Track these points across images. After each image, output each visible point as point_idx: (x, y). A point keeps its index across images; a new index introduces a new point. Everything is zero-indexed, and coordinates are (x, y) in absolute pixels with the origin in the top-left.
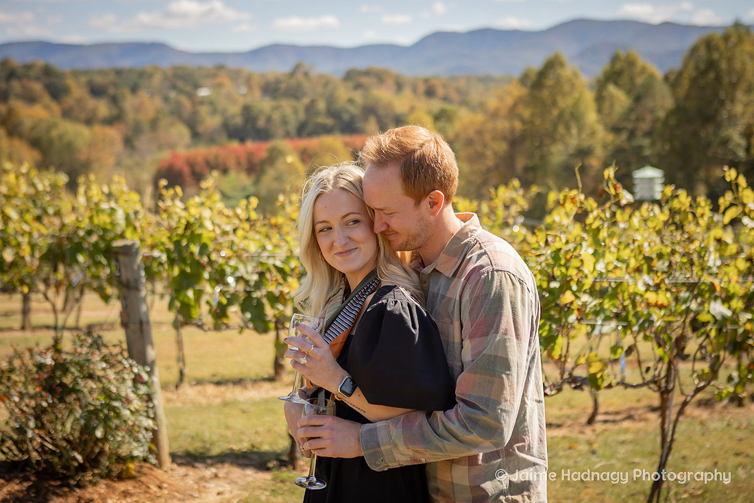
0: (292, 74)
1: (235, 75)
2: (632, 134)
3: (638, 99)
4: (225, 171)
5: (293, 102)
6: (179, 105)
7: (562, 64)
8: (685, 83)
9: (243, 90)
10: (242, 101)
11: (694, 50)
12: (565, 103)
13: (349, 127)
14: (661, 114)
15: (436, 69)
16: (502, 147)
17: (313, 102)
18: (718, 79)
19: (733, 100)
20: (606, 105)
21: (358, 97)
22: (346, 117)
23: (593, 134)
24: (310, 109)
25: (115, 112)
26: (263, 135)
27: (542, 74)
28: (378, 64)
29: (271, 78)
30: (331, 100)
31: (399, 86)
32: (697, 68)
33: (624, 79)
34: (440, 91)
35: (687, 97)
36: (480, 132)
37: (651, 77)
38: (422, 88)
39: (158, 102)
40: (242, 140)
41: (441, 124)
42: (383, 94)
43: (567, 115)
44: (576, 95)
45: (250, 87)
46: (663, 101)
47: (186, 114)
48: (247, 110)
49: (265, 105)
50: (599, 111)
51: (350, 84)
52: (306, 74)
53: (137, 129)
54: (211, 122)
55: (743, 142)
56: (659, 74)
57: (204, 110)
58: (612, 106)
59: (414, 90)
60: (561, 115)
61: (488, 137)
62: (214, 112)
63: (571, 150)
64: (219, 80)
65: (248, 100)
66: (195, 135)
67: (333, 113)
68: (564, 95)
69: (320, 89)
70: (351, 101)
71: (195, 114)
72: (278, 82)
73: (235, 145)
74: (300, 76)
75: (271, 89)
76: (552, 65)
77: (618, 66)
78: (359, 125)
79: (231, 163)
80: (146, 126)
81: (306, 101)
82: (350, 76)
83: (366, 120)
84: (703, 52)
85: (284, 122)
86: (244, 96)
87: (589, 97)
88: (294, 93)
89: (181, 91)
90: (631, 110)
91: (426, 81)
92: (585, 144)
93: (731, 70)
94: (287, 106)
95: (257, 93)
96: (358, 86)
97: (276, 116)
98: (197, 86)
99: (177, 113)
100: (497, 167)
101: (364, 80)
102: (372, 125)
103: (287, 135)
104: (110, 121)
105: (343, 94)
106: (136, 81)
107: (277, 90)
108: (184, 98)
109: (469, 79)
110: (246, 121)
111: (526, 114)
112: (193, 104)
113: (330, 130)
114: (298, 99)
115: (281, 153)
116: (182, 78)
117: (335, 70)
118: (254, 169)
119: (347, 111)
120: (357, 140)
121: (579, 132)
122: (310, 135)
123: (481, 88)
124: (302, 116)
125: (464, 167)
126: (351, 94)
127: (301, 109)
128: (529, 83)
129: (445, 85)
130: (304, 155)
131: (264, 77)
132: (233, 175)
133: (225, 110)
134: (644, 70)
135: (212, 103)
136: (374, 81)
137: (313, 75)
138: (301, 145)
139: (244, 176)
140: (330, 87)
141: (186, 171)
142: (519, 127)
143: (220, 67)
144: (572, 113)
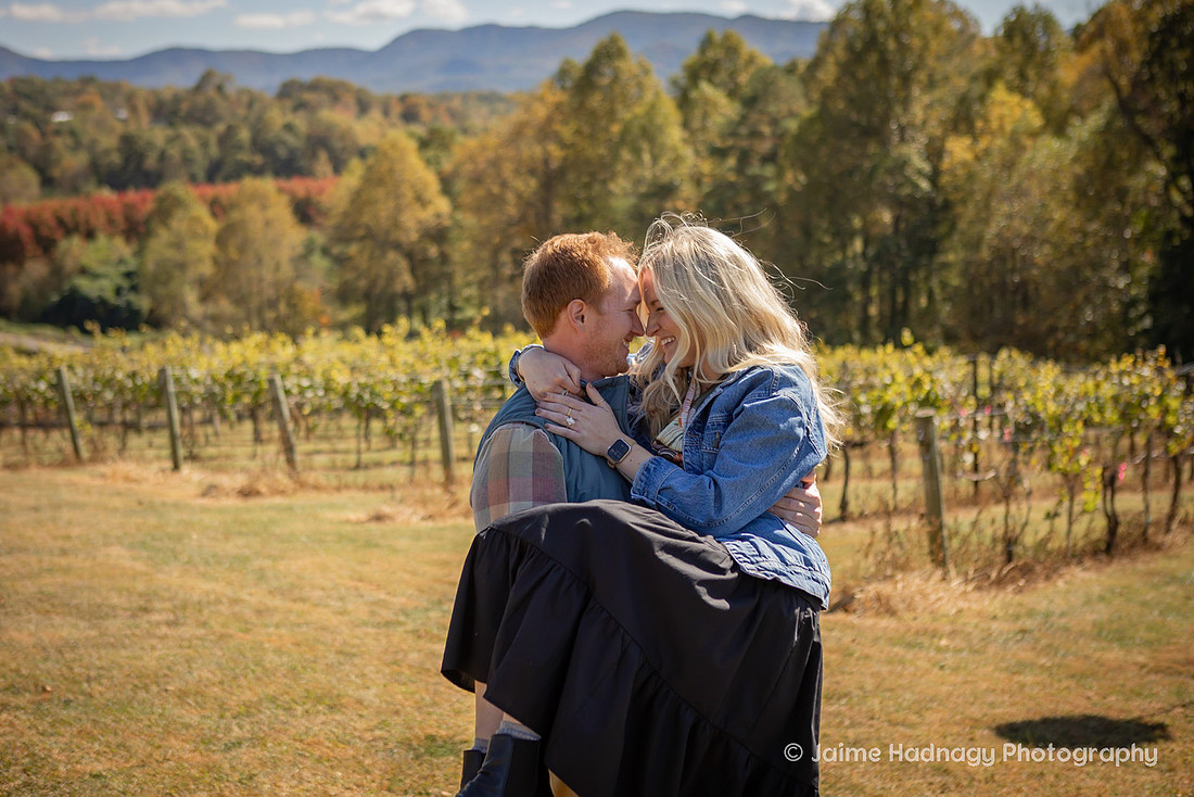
0: (198, 88)
1: (111, 92)
2: (744, 158)
3: (750, 103)
4: (90, 235)
5: (200, 130)
6: (22, 134)
7: (620, 53)
9: (124, 114)
10: (119, 128)
12: (630, 113)
13: (286, 166)
14: (791, 125)
15: (422, 86)
16: (529, 185)
17: (231, 131)
19: (906, 101)
20: (698, 113)
21: (300, 122)
22: (282, 152)
23: (677, 161)
24: (226, 139)
26: (151, 180)
27: (592, 69)
28: (330, 74)
29: (167, 95)
30: (258, 128)
31: (363, 107)
33: (722, 76)
34: (425, 114)
36: (495, 163)
37: (765, 70)
38: (397, 110)
40: (121, 188)
41: (431, 153)
42: (338, 117)
43: (636, 131)
44: (649, 97)
45: (133, 109)
47: (31, 151)
48: (127, 141)
49: (158, 135)
50: (686, 125)
51: (289, 104)
52: (220, 89)
54: (74, 162)
57: (59, 143)
58: (705, 115)
59: (386, 112)
60: (625, 131)
61: (507, 170)
62: (77, 146)
63: (642, 188)
64: (84, 98)
65: (132, 128)
66: (48, 182)
67: (261, 145)
68: (628, 102)
69: (242, 111)
70: (289, 127)
71: (46, 148)
72: (177, 99)
73: (107, 194)
74: (211, 92)
75: (165, 111)
76: (608, 53)
77: (711, 54)
78: (303, 163)
79: (100, 222)
81: (221, 128)
82: (287, 91)
83: (314, 155)
85: (187, 160)
86: (124, 121)
88: (202, 117)
89: (26, 116)
90: (740, 121)
91: (403, 98)
92: (665, 179)
94: (190, 135)
95: (145, 119)
96: (300, 106)
97: (174, 152)
98: (52, 109)
99: (18, 149)
100: (522, 218)
101: (308, 96)
102: (323, 165)
103: (193, 179)
105: (277, 117)
107: (175, 113)
108: (28, 126)
109: (465, 97)
110: (127, 160)
111: (567, 132)
112: (43, 134)
113: (258, 172)
114: (208, 124)
115: (178, 203)
116: (27, 97)
117: (265, 84)
118: (136, 230)
119: (283, 143)
120: (299, 186)
121: (655, 159)
122: (227, 179)
123: (484, 110)
124: (214, 151)
125: (468, 220)
126: (290, 118)
127: (213, 140)
128: (569, 84)
129: (431, 106)
130: (216, 208)
131: (155, 93)
132: (102, 240)
133: (94, 143)
134: (751, 60)
135: (73, 133)
136: (324, 97)
137: (231, 90)
138: (211, 191)
139: (119, 242)
140: (257, 107)
141: (26, 232)
142: (556, 152)
143: (87, 79)
144: (643, 129)
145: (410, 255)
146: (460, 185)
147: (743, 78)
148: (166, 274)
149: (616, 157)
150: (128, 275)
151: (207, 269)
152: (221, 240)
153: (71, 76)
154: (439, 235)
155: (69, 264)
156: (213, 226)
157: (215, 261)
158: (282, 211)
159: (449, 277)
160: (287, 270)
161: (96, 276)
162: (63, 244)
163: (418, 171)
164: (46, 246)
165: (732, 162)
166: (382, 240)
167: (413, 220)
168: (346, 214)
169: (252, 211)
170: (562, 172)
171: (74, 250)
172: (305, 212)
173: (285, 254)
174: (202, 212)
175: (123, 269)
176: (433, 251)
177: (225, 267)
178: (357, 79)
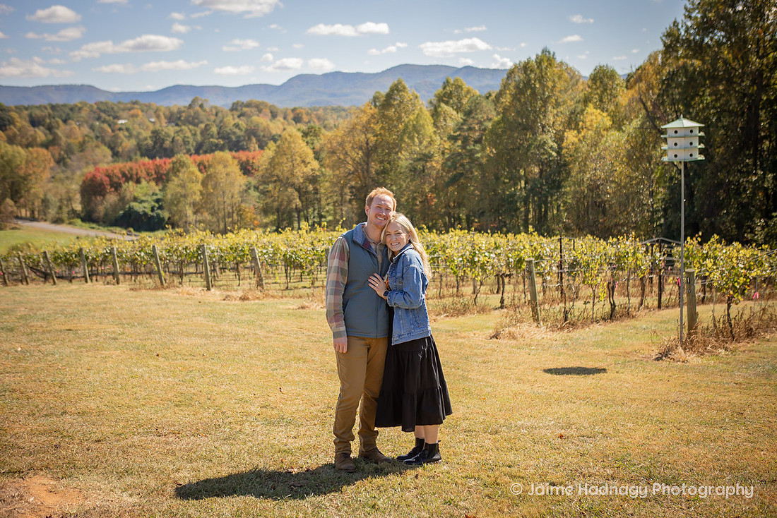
0: (190, 106)
1: (146, 109)
2: (466, 141)
3: (468, 113)
4: (138, 181)
5: (192, 127)
6: (103, 130)
7: (403, 89)
8: (507, 100)
9: (153, 119)
10: (151, 127)
12: (409, 119)
13: (236, 146)
14: (489, 125)
15: (303, 104)
16: (359, 154)
17: (207, 128)
18: (534, 94)
20: (441, 118)
21: (242, 123)
22: (234, 138)
23: (431, 142)
24: (205, 132)
25: (51, 137)
26: (169, 153)
27: (389, 96)
28: (257, 98)
29: (175, 110)
30: (221, 126)
31: (274, 115)
33: (454, 100)
34: (305, 119)
36: (341, 144)
37: (475, 96)
38: (291, 116)
39: (86, 130)
40: (152, 157)
41: (308, 139)
42: (262, 121)
43: (411, 128)
44: (417, 112)
45: (158, 117)
46: (489, 115)
47: (107, 139)
48: (155, 133)
49: (171, 130)
50: (435, 125)
51: (236, 114)
52: (201, 106)
53: (69, 151)
54: (128, 144)
57: (121, 134)
58: (445, 119)
59: (285, 118)
60: (406, 126)
61: (348, 147)
62: (130, 136)
63: (415, 156)
64: (133, 112)
65: (158, 127)
66: (116, 154)
67: (221, 135)
68: (407, 112)
69: (213, 118)
70: (237, 126)
71: (116, 137)
72: (180, 112)
73: (146, 160)
74: (197, 108)
75: (174, 118)
76: (396, 89)
77: (448, 89)
78: (244, 144)
79: (143, 174)
80: (76, 148)
81: (202, 126)
82: (234, 108)
83: (250, 139)
85: (185, 143)
86: (154, 123)
87: (427, 113)
88: (193, 121)
89: (104, 121)
90: (463, 122)
91: (294, 110)
92: (426, 152)
94: (187, 130)
95: (164, 121)
96: (242, 115)
97: (179, 139)
98: (117, 118)
99: (100, 138)
101: (245, 109)
102: (254, 145)
103: (188, 151)
104: (46, 145)
105: (231, 120)
106: (68, 114)
107: (179, 119)
108: (105, 126)
109: (325, 109)
110: (155, 143)
111: (377, 128)
112: (113, 131)
113: (222, 149)
114: (196, 125)
115: (183, 164)
116: (104, 111)
117: (224, 103)
118: (161, 178)
119: (234, 133)
120: (243, 155)
121: (421, 143)
122: (205, 152)
123: (335, 116)
124: (199, 138)
125: (328, 172)
126: (237, 120)
127: (198, 133)
128: (378, 104)
129: (308, 114)
130: (202, 167)
131: (168, 108)
132: (144, 183)
133: (139, 134)
134: (468, 92)
135: (128, 129)
136: (254, 110)
137: (207, 107)
138: (199, 158)
139: (153, 184)
140: (220, 114)
141: (106, 180)
142: (372, 139)
143: (134, 102)
144: (414, 126)
145: (298, 190)
146: (323, 155)
147: (465, 101)
148: (177, 200)
149: (402, 140)
150: (157, 201)
151: (197, 198)
152: (204, 184)
153: (126, 100)
154: (313, 180)
155: (128, 196)
156: (201, 176)
157: (202, 194)
158: (235, 169)
159: (319, 201)
160: (237, 198)
161: (142, 202)
162: (125, 186)
163: (302, 148)
164: (117, 186)
165: (459, 143)
166: (285, 183)
167: (301, 172)
168: (267, 169)
169: (220, 168)
170: (375, 147)
171: (130, 188)
172: (246, 169)
173: (236, 190)
174: (194, 169)
175: (155, 197)
176: (311, 188)
177: (206, 196)
178: (271, 101)
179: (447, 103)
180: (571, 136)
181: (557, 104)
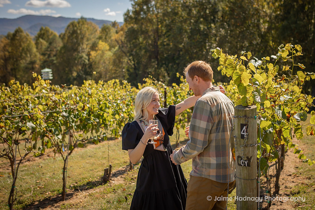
2: (49, 56)
3: (50, 44)
7: (21, 32)
8: (66, 38)
11: (69, 26)
12: (24, 45)
14: (59, 48)
19: (82, 44)
20: (40, 45)
23: (36, 56)
27: (15, 35)
32: (69, 33)
33: (45, 36)
35: (67, 43)
37: (55, 35)
43: (25, 50)
44: (28, 42)
46: (59, 44)
50: (37, 48)
55: (87, 57)
56: (57, 34)
58: (41, 45)
60: (23, 49)
63: (28, 62)
68: (24, 42)
76: (18, 31)
77: (43, 32)
84: (71, 27)
87: (33, 43)
90: (48, 47)
92: (33, 59)
93: (81, 33)
111: (10, 49)
121: (30, 56)
128: (10, 38)
134: (52, 33)
142: (7, 53)
144: (27, 49)
149: (21, 55)
165: (46, 56)
170: (9, 58)
179: (42, 38)
180: (93, 53)
181: (88, 40)
